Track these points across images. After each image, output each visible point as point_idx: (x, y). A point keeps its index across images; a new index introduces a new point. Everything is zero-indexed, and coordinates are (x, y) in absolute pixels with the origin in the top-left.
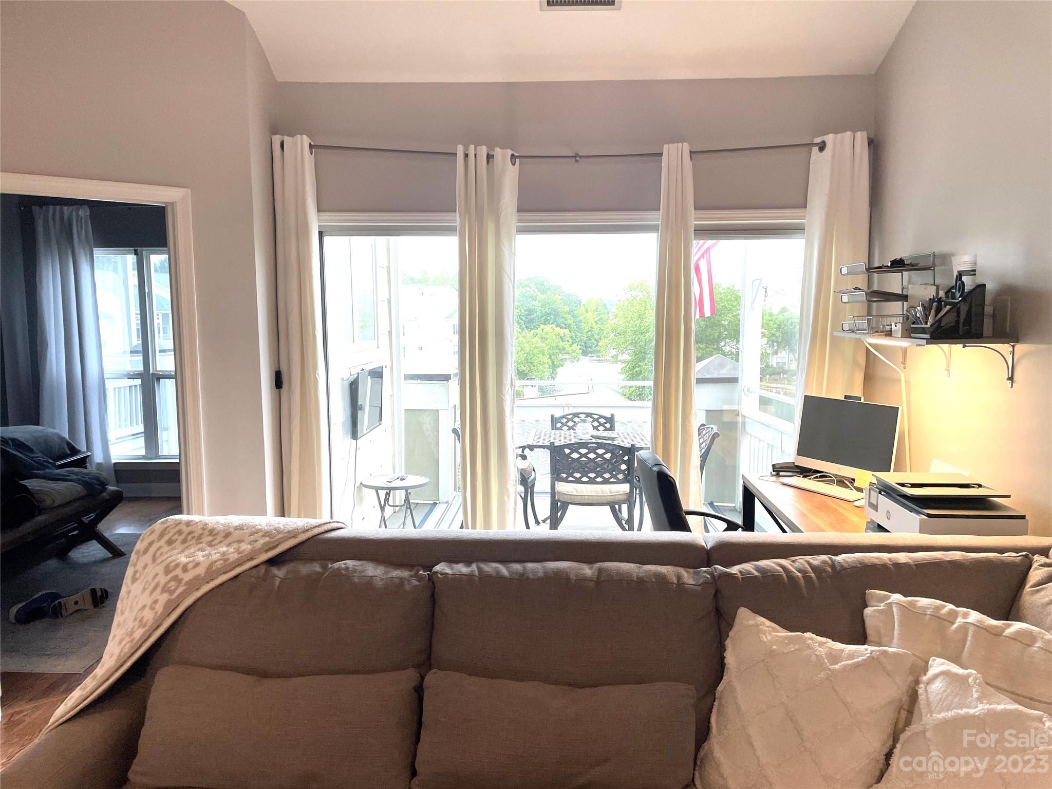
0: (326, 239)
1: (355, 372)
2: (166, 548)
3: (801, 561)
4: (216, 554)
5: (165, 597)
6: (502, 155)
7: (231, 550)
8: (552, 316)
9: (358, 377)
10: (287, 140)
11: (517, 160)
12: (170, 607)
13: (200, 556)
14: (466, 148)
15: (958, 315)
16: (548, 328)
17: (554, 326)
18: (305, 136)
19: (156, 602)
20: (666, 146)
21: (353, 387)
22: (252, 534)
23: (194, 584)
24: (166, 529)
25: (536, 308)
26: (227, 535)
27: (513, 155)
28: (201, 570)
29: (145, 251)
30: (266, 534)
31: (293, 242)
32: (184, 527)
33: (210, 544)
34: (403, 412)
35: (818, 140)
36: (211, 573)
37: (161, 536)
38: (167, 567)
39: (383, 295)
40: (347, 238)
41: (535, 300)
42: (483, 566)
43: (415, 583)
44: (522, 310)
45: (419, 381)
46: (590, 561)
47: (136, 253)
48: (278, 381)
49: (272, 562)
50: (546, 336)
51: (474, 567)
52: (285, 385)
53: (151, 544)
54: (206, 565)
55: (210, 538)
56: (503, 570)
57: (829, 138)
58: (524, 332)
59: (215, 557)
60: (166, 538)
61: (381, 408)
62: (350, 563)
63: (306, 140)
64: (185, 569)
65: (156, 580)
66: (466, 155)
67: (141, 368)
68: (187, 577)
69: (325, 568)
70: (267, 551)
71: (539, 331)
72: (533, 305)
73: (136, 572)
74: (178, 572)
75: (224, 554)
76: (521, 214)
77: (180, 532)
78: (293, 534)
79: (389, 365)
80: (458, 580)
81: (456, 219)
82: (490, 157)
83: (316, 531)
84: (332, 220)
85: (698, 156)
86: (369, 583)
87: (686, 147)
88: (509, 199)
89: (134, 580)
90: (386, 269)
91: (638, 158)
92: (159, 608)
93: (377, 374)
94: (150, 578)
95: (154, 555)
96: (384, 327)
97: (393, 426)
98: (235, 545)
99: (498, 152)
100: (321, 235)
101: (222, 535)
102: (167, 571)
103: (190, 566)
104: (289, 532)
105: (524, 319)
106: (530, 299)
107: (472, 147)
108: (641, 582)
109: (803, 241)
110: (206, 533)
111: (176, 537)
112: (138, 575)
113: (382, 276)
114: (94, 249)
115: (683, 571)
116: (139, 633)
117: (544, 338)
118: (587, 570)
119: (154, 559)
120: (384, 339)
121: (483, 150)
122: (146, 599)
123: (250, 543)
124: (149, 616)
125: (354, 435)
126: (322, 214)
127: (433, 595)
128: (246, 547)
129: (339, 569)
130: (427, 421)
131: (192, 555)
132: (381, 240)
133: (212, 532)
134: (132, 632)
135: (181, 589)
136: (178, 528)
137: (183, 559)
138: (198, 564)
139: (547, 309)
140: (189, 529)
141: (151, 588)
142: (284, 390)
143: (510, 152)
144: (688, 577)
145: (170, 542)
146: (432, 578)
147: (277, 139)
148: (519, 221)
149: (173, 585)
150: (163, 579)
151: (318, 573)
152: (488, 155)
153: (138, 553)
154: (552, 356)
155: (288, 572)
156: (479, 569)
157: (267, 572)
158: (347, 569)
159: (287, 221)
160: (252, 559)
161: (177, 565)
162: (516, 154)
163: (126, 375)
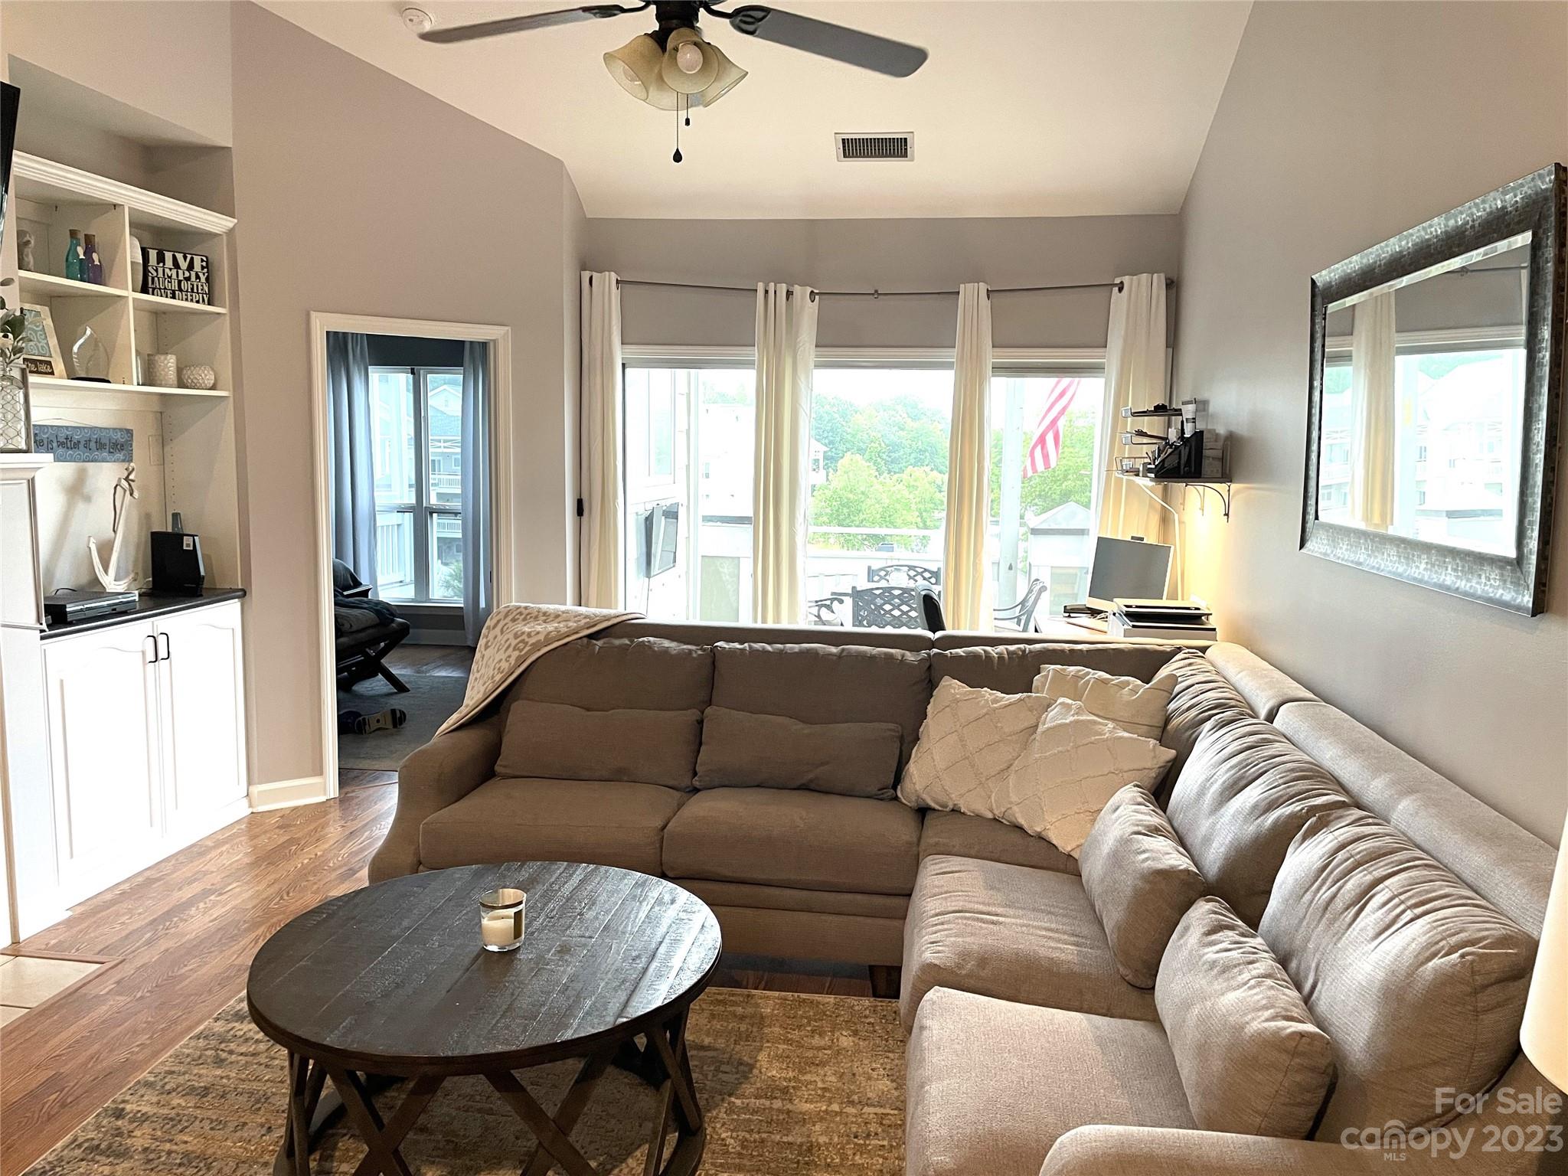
0: (627, 370)
1: (649, 507)
2: (510, 624)
3: (1001, 648)
4: (551, 627)
5: (517, 653)
6: (801, 292)
7: (562, 625)
8: (927, 454)
9: (652, 513)
10: (595, 275)
11: (817, 297)
12: (520, 661)
13: (539, 628)
14: (766, 285)
15: (1180, 458)
16: (918, 472)
17: (928, 469)
18: (613, 273)
19: (509, 657)
20: (962, 286)
21: (649, 521)
22: (576, 617)
23: (536, 646)
24: (509, 611)
25: (904, 441)
26: (557, 616)
27: (812, 292)
28: (541, 637)
29: (422, 370)
30: (586, 617)
31: (598, 372)
32: (523, 610)
33: (545, 622)
34: (700, 558)
35: (1117, 281)
36: (548, 640)
37: (506, 616)
38: (516, 634)
39: (682, 425)
40: (646, 370)
41: (902, 430)
42: (752, 644)
43: (700, 652)
44: (883, 445)
45: (719, 524)
46: (836, 645)
47: (413, 373)
48: (580, 510)
49: (590, 636)
50: (915, 484)
51: (746, 645)
52: (586, 512)
53: (498, 621)
54: (545, 633)
55: (544, 618)
56: (768, 647)
57: (1126, 279)
58: (882, 477)
59: (551, 629)
60: (510, 617)
61: (675, 553)
62: (651, 639)
63: (614, 276)
64: (529, 635)
65: (508, 643)
66: (766, 292)
67: (413, 501)
68: (532, 640)
69: (632, 642)
70: (588, 628)
71: (904, 476)
72: (899, 437)
73: (487, 642)
74: (524, 637)
75: (556, 628)
76: (819, 349)
77: (521, 614)
78: (607, 618)
79: (685, 504)
80: (733, 651)
81: (755, 353)
82: (789, 294)
83: (624, 618)
84: (634, 351)
85: (996, 294)
86: (666, 651)
87: (983, 287)
88: (807, 333)
89: (487, 647)
90: (685, 396)
91: (937, 296)
92: (512, 661)
93: (672, 514)
94: (503, 642)
95: (502, 629)
96: (682, 460)
97: (687, 573)
98: (564, 623)
99: (797, 289)
100: (624, 365)
101: (552, 616)
102: (516, 636)
103: (533, 634)
104: (604, 616)
105: (884, 456)
106: (896, 428)
107: (772, 285)
108: (873, 657)
109: (1102, 381)
110: (541, 614)
111: (518, 616)
112: (490, 644)
113: (682, 402)
114: (370, 368)
115: (908, 653)
116: (498, 678)
117: (913, 486)
118: (834, 650)
119: (502, 632)
120: (681, 475)
121: (783, 288)
122: (502, 655)
123: (575, 622)
124: (505, 665)
125: (648, 575)
126: (625, 346)
127: (714, 663)
128: (572, 624)
129: (643, 641)
130: (726, 569)
131: (533, 627)
132: (682, 373)
133: (545, 614)
134: (493, 677)
135: (527, 649)
136: (519, 611)
137: (526, 629)
138: (538, 633)
139: (920, 443)
140: (527, 611)
141: (504, 649)
142: (585, 518)
143: (809, 289)
144: (910, 656)
145: (514, 620)
146: (714, 650)
147: (586, 275)
148: (817, 356)
149: (521, 645)
150: (514, 642)
151: (627, 645)
152: (788, 291)
153: (488, 628)
154: (924, 514)
155: (604, 643)
156: (750, 646)
157: (588, 644)
158: (649, 642)
159: (592, 353)
160: (577, 633)
161: (523, 633)
162: (816, 291)
163: (395, 508)
